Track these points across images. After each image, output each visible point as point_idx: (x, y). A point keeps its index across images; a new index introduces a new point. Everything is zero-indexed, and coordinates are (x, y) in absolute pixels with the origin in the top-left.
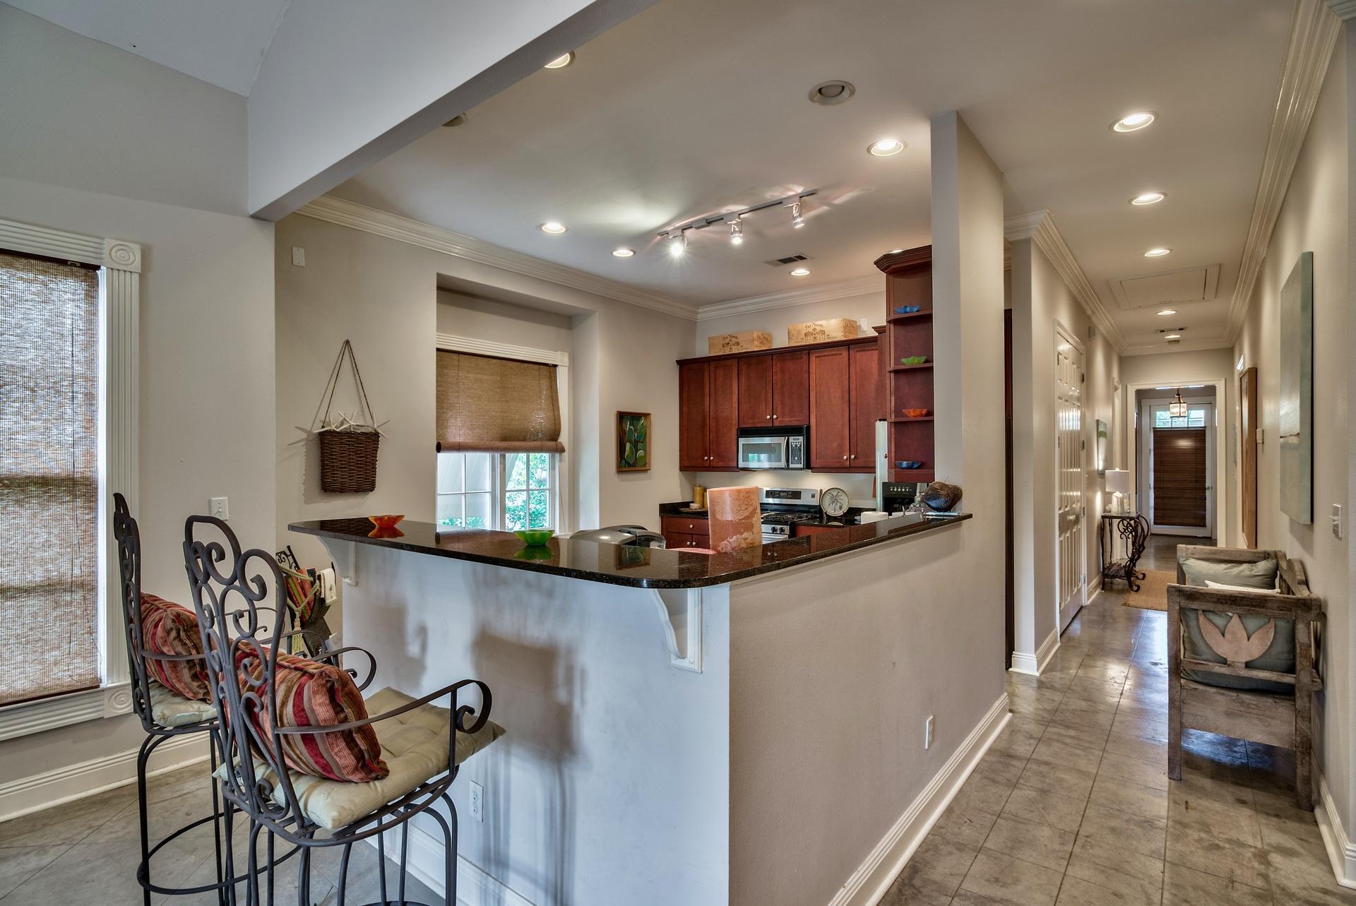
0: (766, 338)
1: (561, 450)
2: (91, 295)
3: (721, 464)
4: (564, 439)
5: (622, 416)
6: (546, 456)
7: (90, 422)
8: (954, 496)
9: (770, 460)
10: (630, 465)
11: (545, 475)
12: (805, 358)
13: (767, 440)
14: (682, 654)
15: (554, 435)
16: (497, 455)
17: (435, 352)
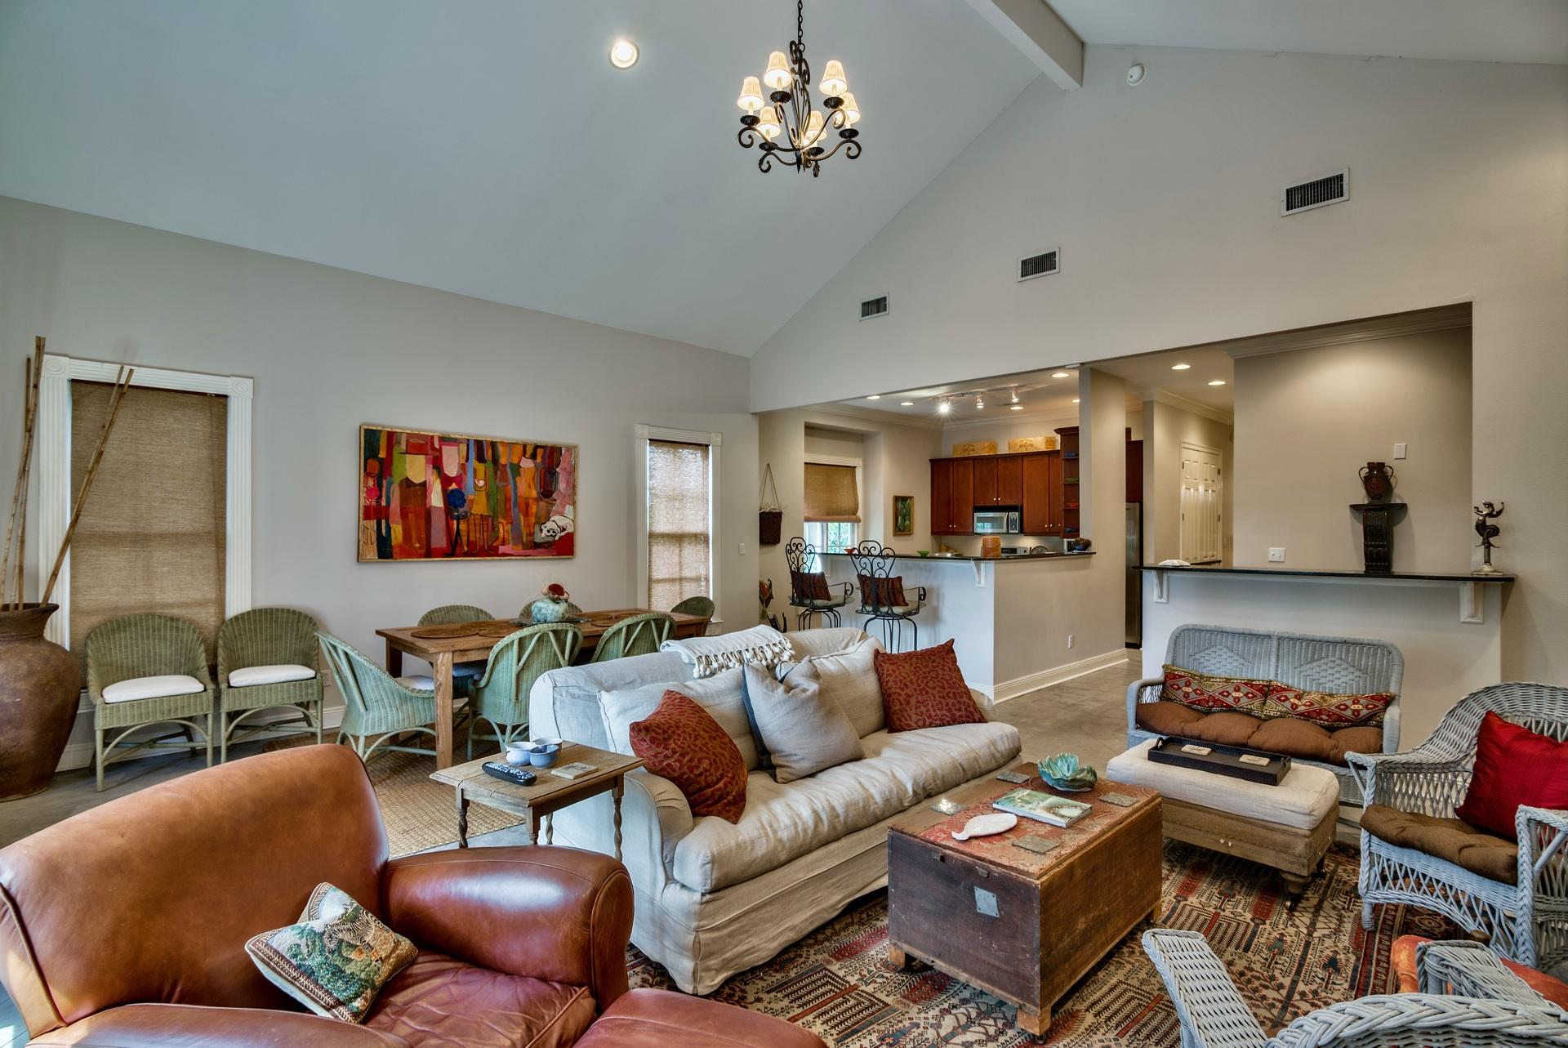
0: (994, 446)
1: (858, 521)
2: (707, 457)
3: (961, 530)
4: (860, 513)
5: (897, 499)
6: (849, 524)
7: (707, 513)
8: (1087, 544)
9: (993, 528)
10: (901, 531)
11: (849, 535)
12: (1020, 461)
13: (990, 515)
14: (980, 583)
15: (855, 512)
16: (825, 524)
17: (803, 466)
